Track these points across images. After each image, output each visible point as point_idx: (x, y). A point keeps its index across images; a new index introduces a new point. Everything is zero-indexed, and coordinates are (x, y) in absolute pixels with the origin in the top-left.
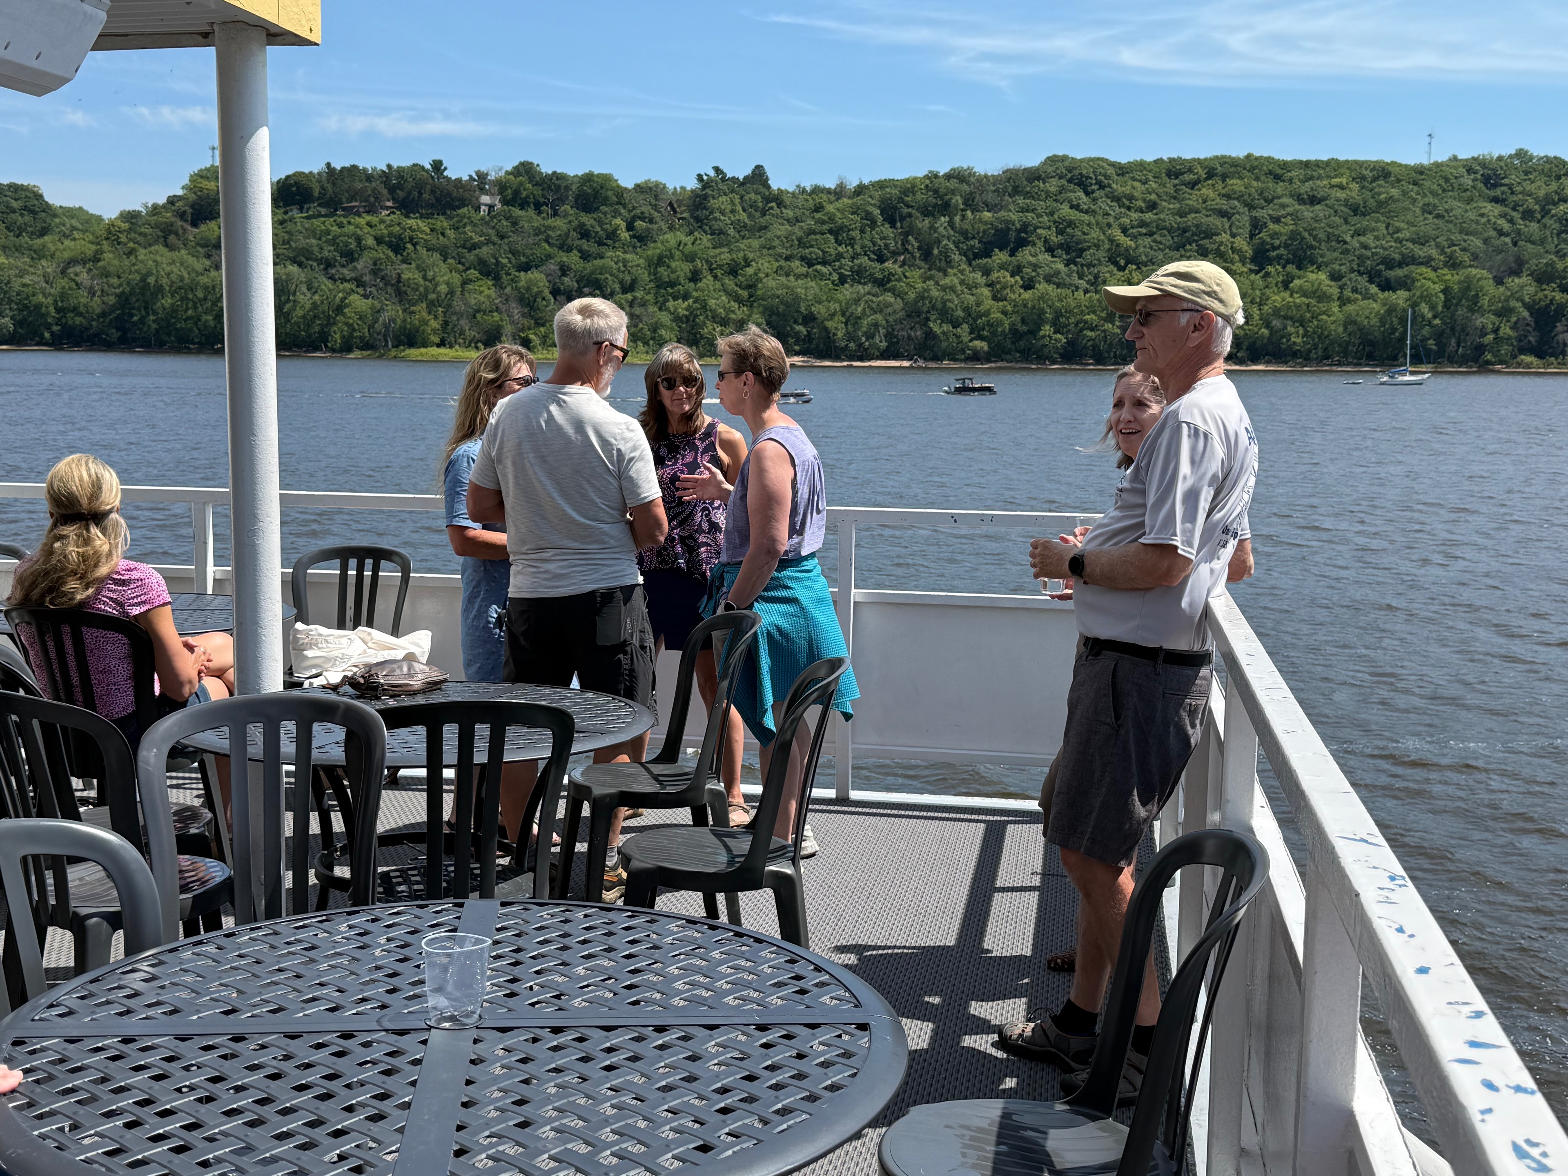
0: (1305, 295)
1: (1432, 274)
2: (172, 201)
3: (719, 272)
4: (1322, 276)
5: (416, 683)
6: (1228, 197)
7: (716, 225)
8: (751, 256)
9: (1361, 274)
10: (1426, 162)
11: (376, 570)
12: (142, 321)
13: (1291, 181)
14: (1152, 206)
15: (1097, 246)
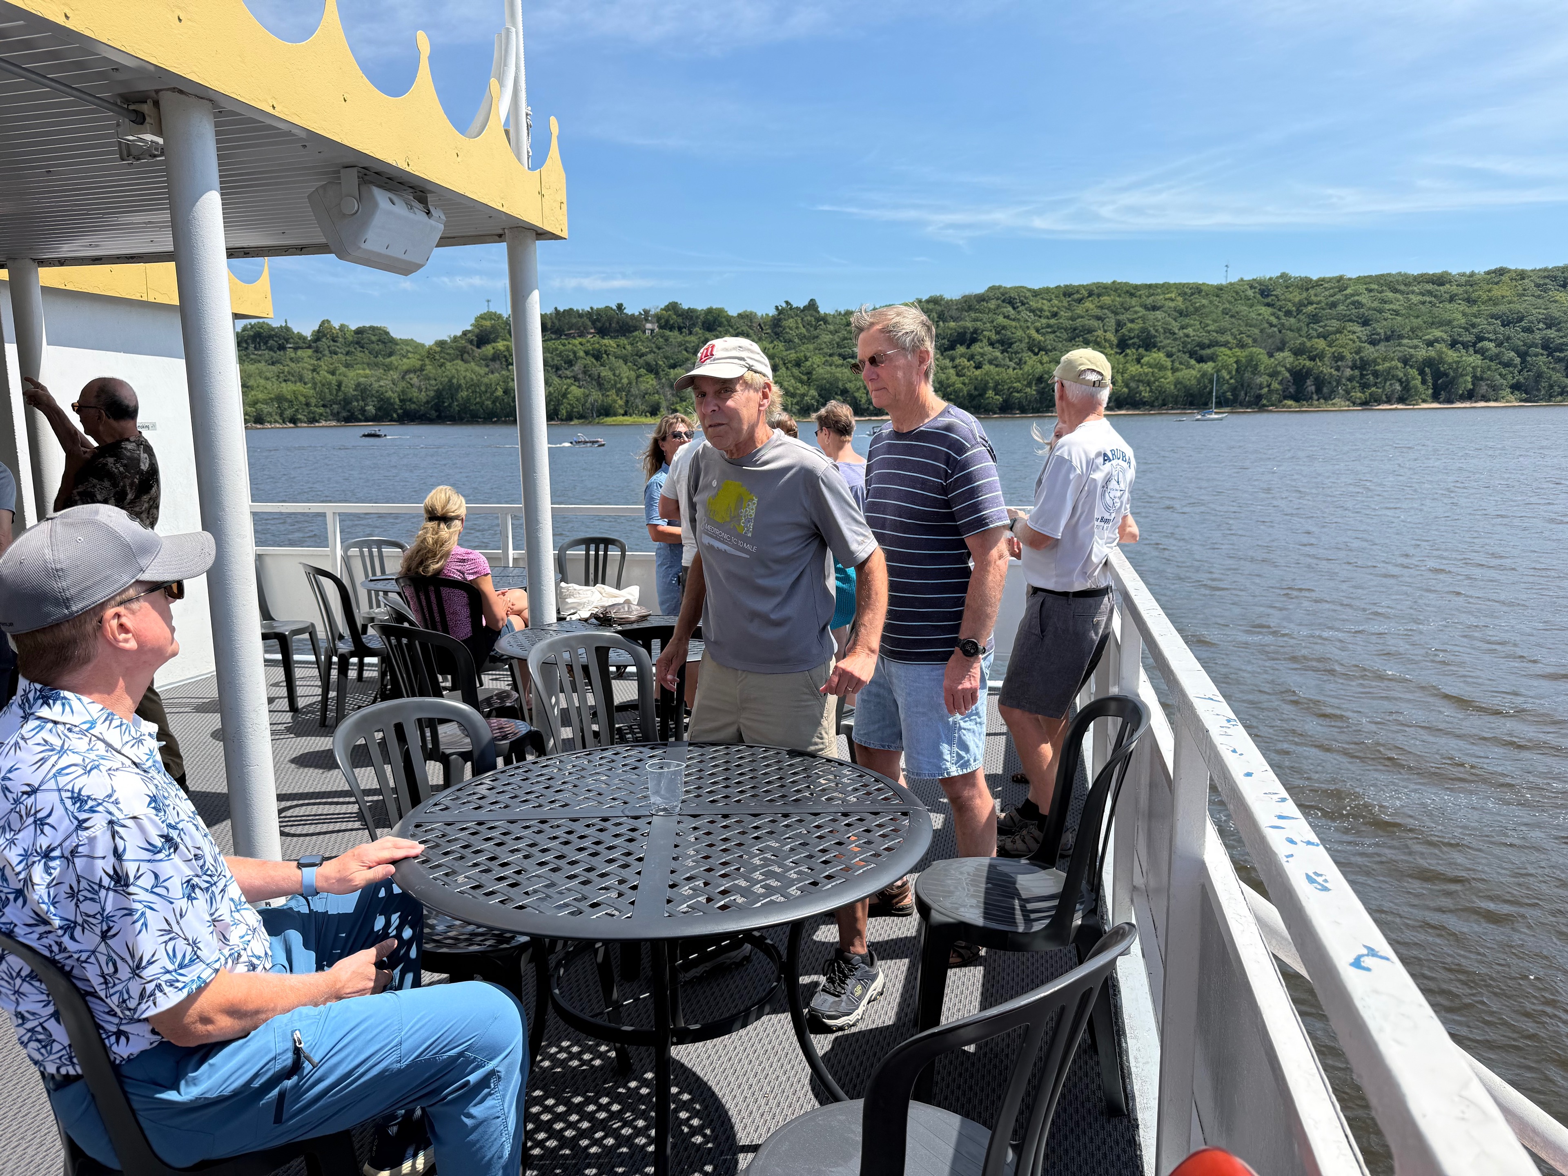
0: (1150, 367)
1: (1228, 352)
2: (465, 333)
3: (789, 365)
4: (1161, 355)
5: (633, 617)
6: (1102, 307)
7: (787, 337)
8: (808, 354)
9: (1184, 353)
10: (1224, 283)
11: (606, 551)
12: (450, 405)
13: (1140, 296)
14: (1055, 315)
15: (1021, 341)
